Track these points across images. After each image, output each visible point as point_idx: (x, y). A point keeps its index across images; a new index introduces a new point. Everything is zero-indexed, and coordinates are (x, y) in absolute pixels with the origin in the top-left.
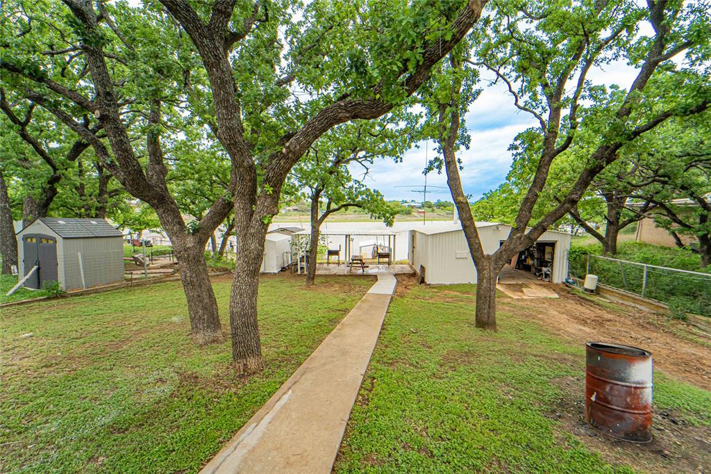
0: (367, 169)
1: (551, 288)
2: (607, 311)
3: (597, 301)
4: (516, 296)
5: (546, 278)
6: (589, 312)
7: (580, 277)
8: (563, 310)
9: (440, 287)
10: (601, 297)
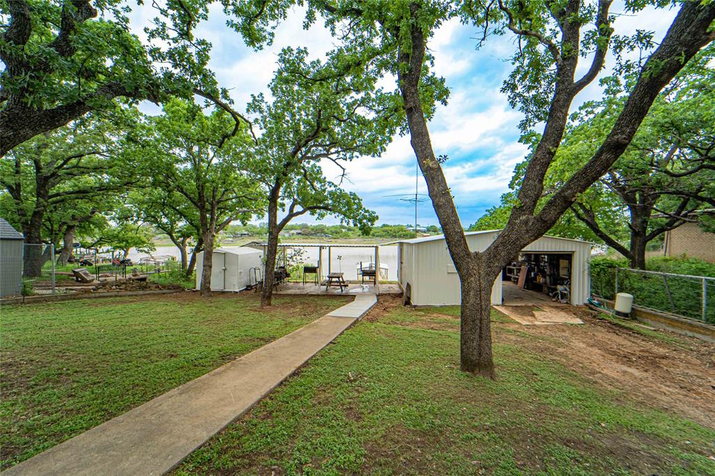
0: (344, 169)
1: (570, 311)
2: (654, 342)
3: (636, 328)
4: (525, 321)
5: (562, 299)
6: (629, 344)
7: (606, 298)
8: (592, 342)
9: (428, 309)
10: (640, 322)
